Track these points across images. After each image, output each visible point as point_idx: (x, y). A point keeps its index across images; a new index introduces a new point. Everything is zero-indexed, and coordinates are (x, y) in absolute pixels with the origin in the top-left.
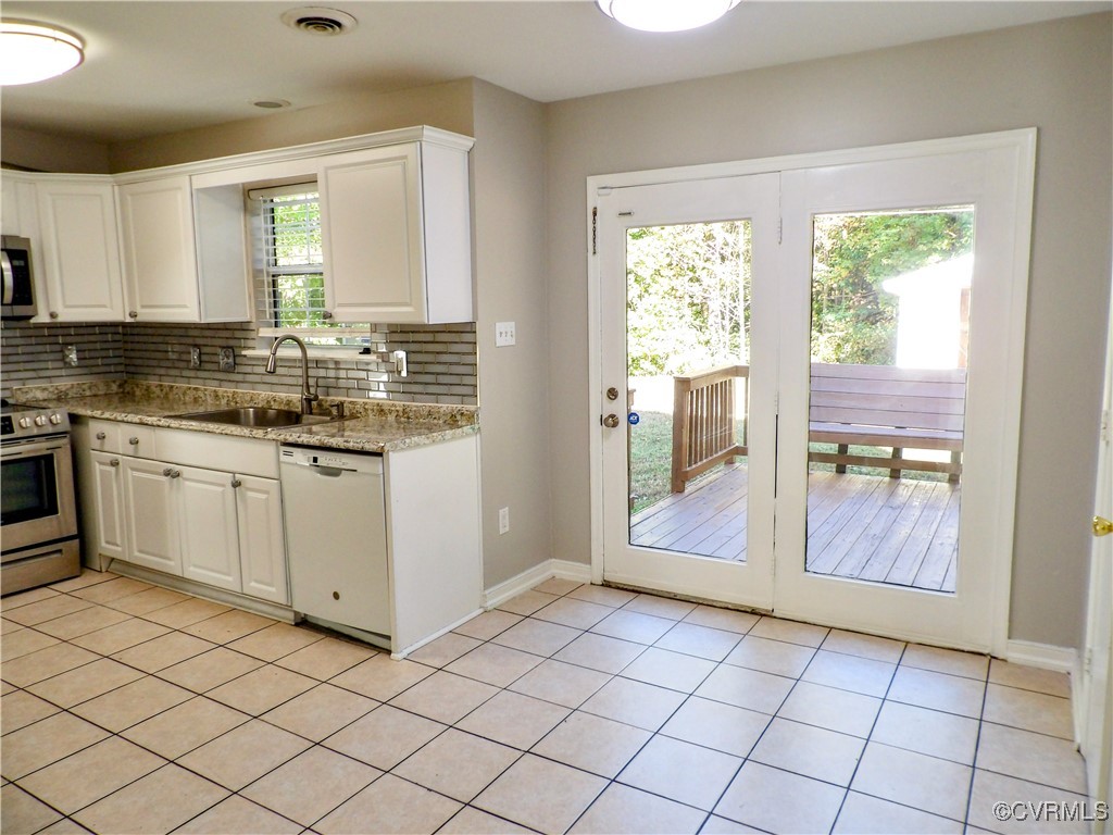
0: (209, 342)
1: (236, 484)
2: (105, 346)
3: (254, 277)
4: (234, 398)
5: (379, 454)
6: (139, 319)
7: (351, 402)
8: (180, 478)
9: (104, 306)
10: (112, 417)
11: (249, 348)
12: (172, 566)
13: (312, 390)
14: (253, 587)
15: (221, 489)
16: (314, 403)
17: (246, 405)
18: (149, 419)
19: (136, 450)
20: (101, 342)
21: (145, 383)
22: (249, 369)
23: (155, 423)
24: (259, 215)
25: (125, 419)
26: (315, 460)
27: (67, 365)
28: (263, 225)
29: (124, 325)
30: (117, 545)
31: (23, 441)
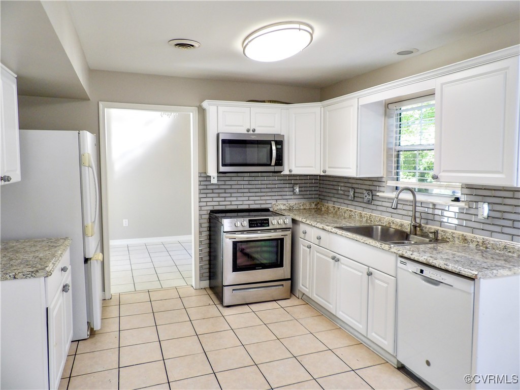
0: (360, 186)
1: (370, 274)
2: (311, 185)
3: (387, 152)
4: (370, 218)
5: (473, 279)
6: (327, 174)
7: (442, 231)
8: (339, 262)
9: (312, 167)
10: (310, 224)
11: (381, 191)
12: (331, 308)
13: (418, 220)
14: (373, 336)
15: (360, 274)
16: (418, 229)
17: (377, 223)
18: (327, 227)
19: (319, 242)
20: (310, 183)
21: (327, 204)
22: (380, 203)
23: (329, 230)
24: (393, 117)
25: (316, 226)
26: (422, 271)
27: (294, 194)
28: (395, 123)
29: (320, 176)
30: (307, 288)
31: (272, 231)
